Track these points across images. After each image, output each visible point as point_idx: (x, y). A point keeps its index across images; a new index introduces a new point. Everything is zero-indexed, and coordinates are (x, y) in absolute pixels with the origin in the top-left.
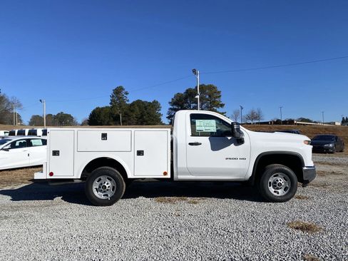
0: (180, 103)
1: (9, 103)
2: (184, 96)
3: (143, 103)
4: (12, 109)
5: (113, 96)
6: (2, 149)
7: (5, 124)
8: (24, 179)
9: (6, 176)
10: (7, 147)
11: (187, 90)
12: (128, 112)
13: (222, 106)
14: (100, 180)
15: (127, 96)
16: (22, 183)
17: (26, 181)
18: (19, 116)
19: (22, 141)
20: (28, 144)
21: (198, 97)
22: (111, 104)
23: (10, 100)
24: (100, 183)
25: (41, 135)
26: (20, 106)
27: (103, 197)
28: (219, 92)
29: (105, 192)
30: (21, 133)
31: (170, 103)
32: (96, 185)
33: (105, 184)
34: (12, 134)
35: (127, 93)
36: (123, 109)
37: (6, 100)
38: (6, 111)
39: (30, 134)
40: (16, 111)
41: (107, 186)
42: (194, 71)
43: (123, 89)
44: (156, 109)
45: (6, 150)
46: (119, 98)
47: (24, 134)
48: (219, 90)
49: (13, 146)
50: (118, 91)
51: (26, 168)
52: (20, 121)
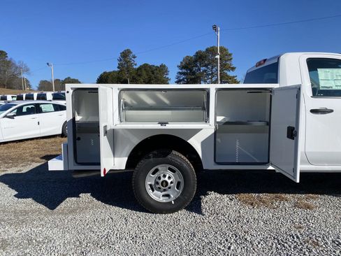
0: (190, 67)
1: (17, 68)
2: (193, 59)
3: (150, 67)
4: (20, 74)
5: (120, 60)
6: (6, 116)
7: (14, 89)
8: (35, 156)
9: (12, 151)
10: (12, 114)
11: (197, 53)
12: (136, 76)
13: (233, 69)
14: (157, 170)
15: (135, 59)
16: (33, 161)
17: (38, 159)
18: (27, 81)
19: (30, 107)
20: (37, 109)
21: (218, 57)
22: (118, 68)
23: (17, 64)
24: (156, 175)
25: (51, 99)
26: (27, 70)
27: (162, 200)
28: (230, 55)
29: (165, 190)
30: (30, 97)
31: (178, 66)
32: (150, 180)
33: (166, 179)
34: (20, 98)
35: (134, 57)
36: (131, 74)
37: (13, 64)
38: (14, 76)
39: (39, 98)
40: (24, 76)
41: (169, 181)
42: (215, 28)
43: (131, 52)
44: (163, 73)
45: (10, 117)
46: (127, 62)
47: (33, 99)
48: (229, 52)
49: (20, 112)
50: (125, 54)
51: (37, 138)
52: (29, 86)
